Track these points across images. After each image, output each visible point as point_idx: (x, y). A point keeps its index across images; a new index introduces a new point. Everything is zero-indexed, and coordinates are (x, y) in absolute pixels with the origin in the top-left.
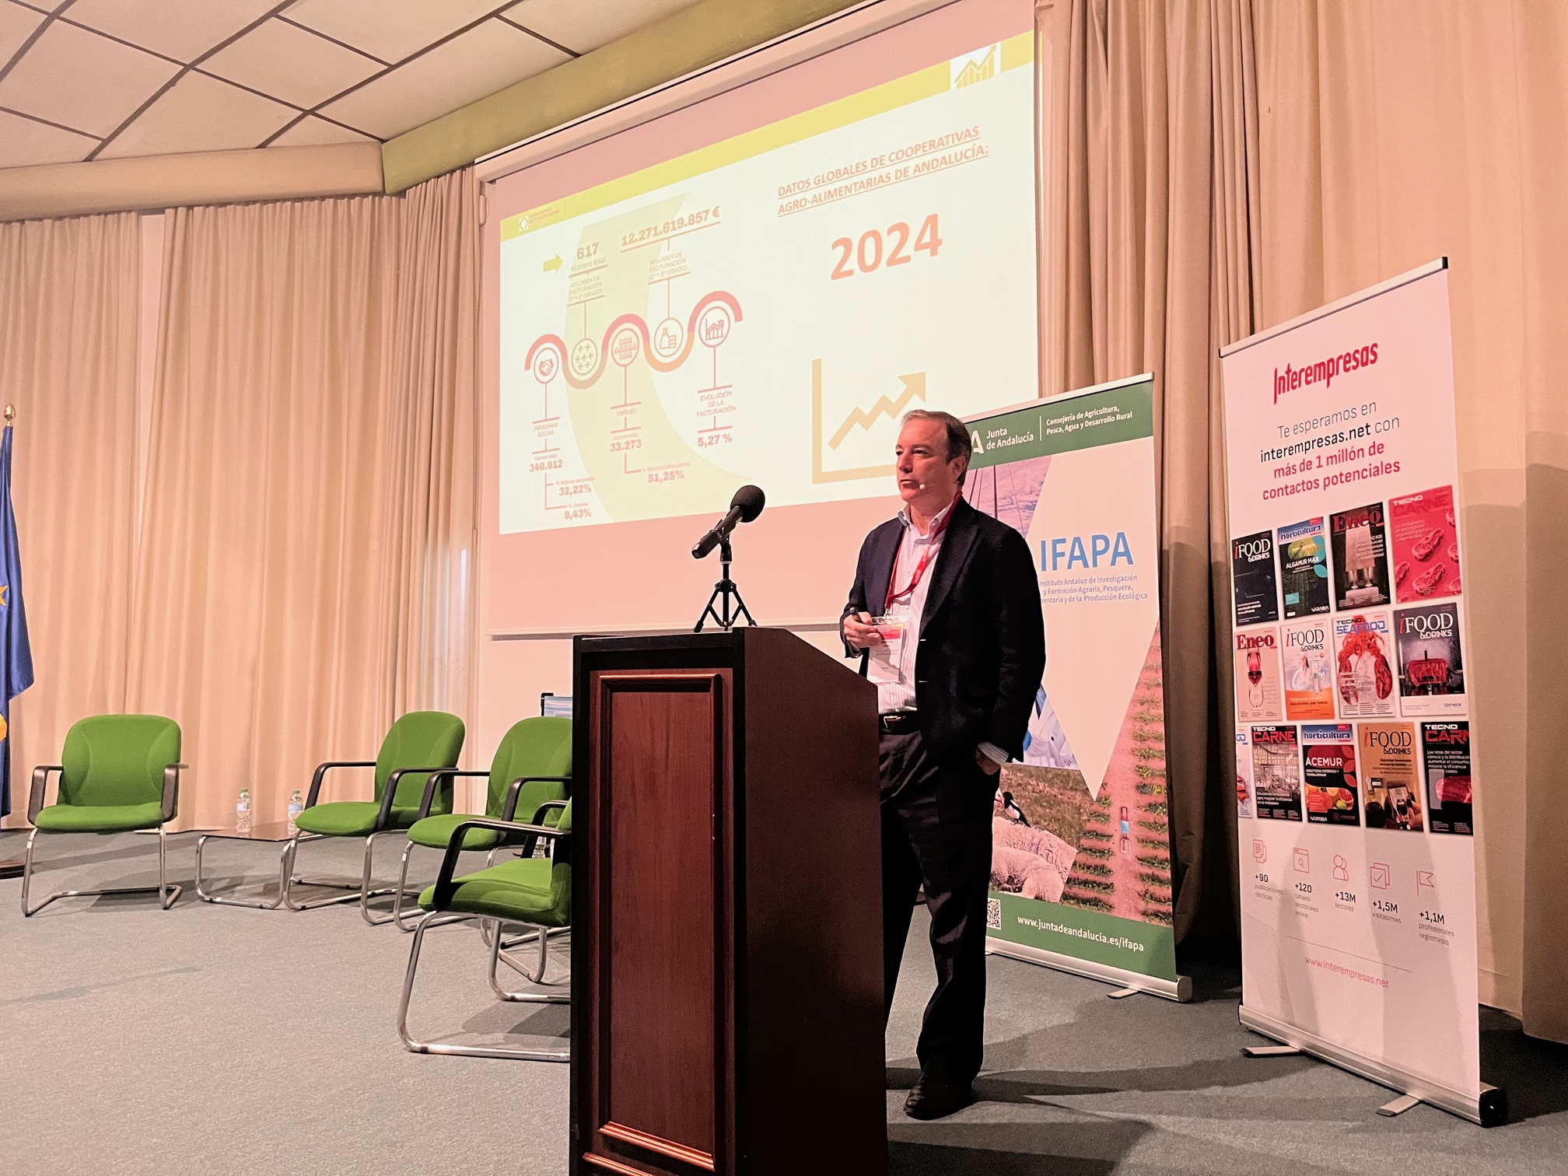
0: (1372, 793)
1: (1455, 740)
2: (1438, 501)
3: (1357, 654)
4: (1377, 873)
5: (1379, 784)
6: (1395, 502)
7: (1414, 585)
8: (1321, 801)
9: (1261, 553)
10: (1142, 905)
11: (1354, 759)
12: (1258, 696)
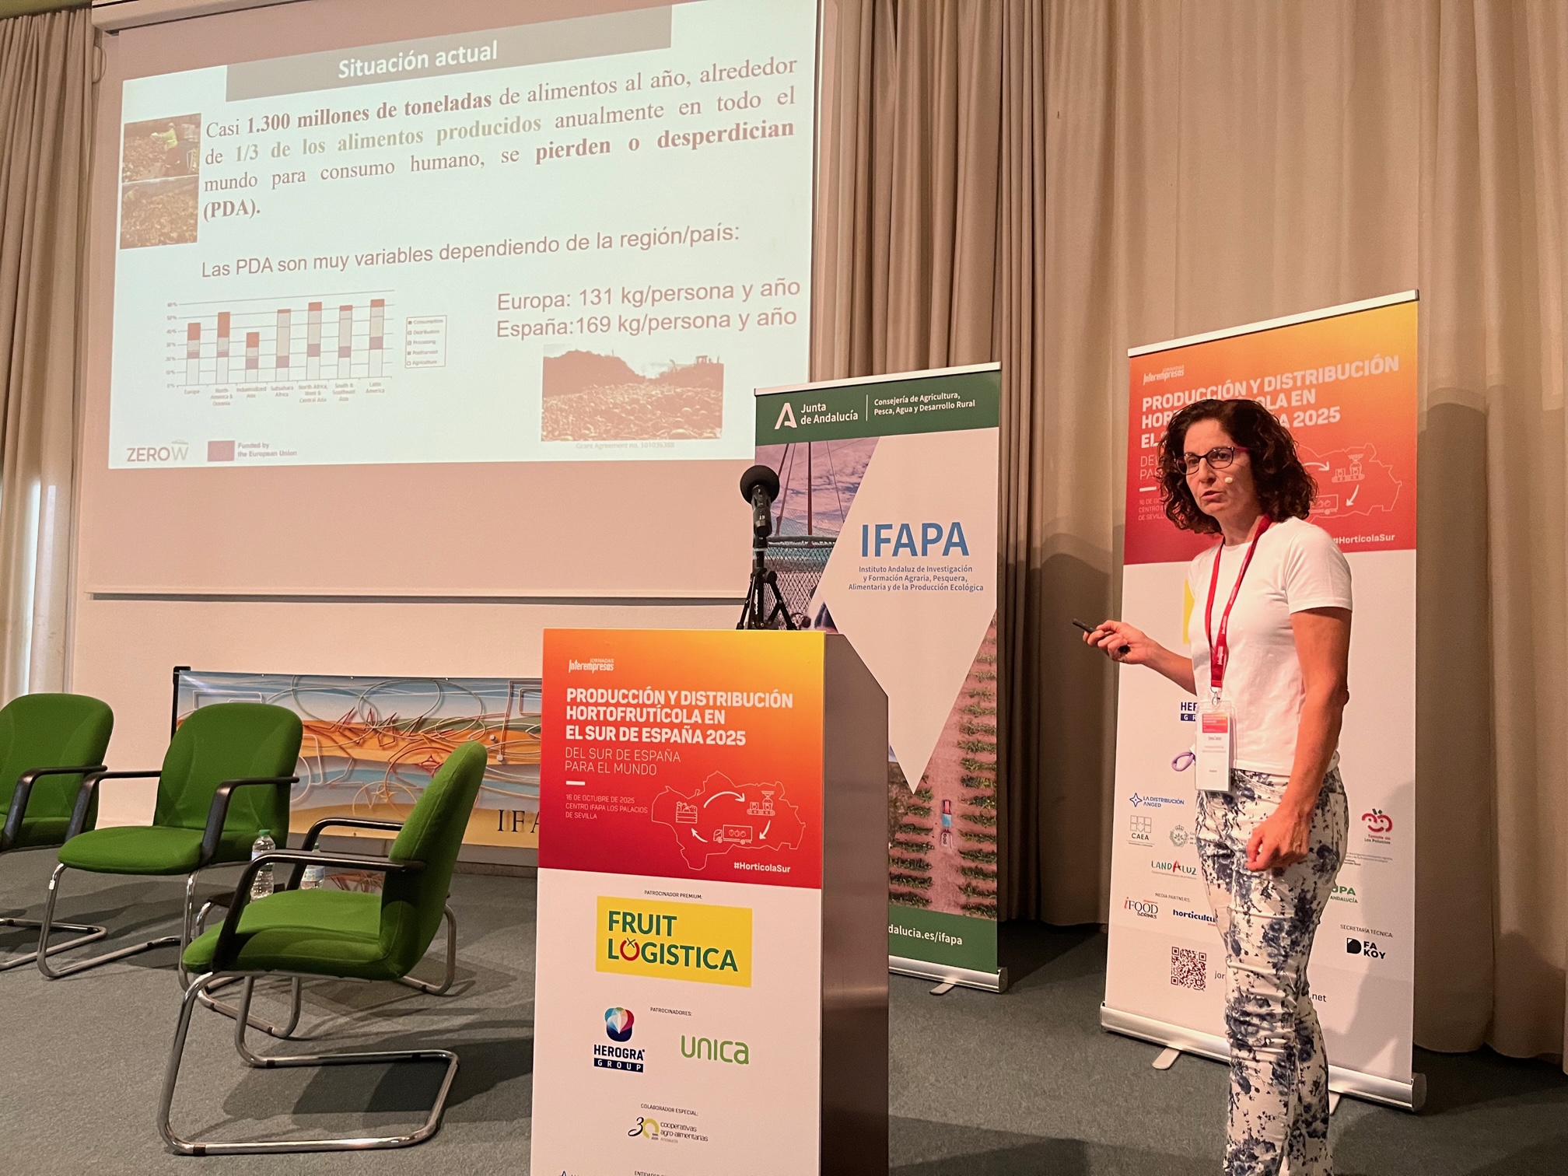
10: (963, 899)
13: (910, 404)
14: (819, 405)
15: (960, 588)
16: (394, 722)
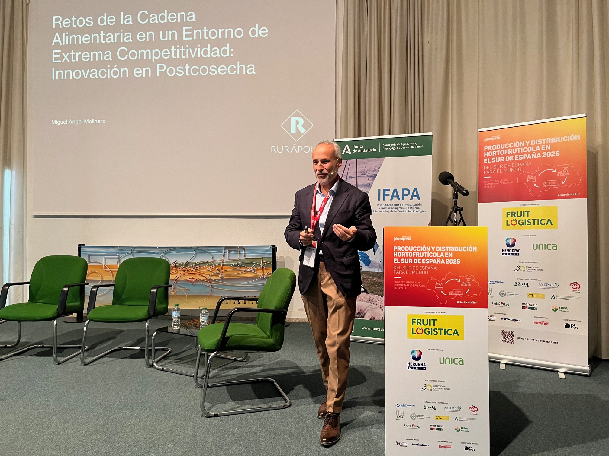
13: (397, 146)
14: (360, 146)
15: (417, 211)
16: (176, 264)
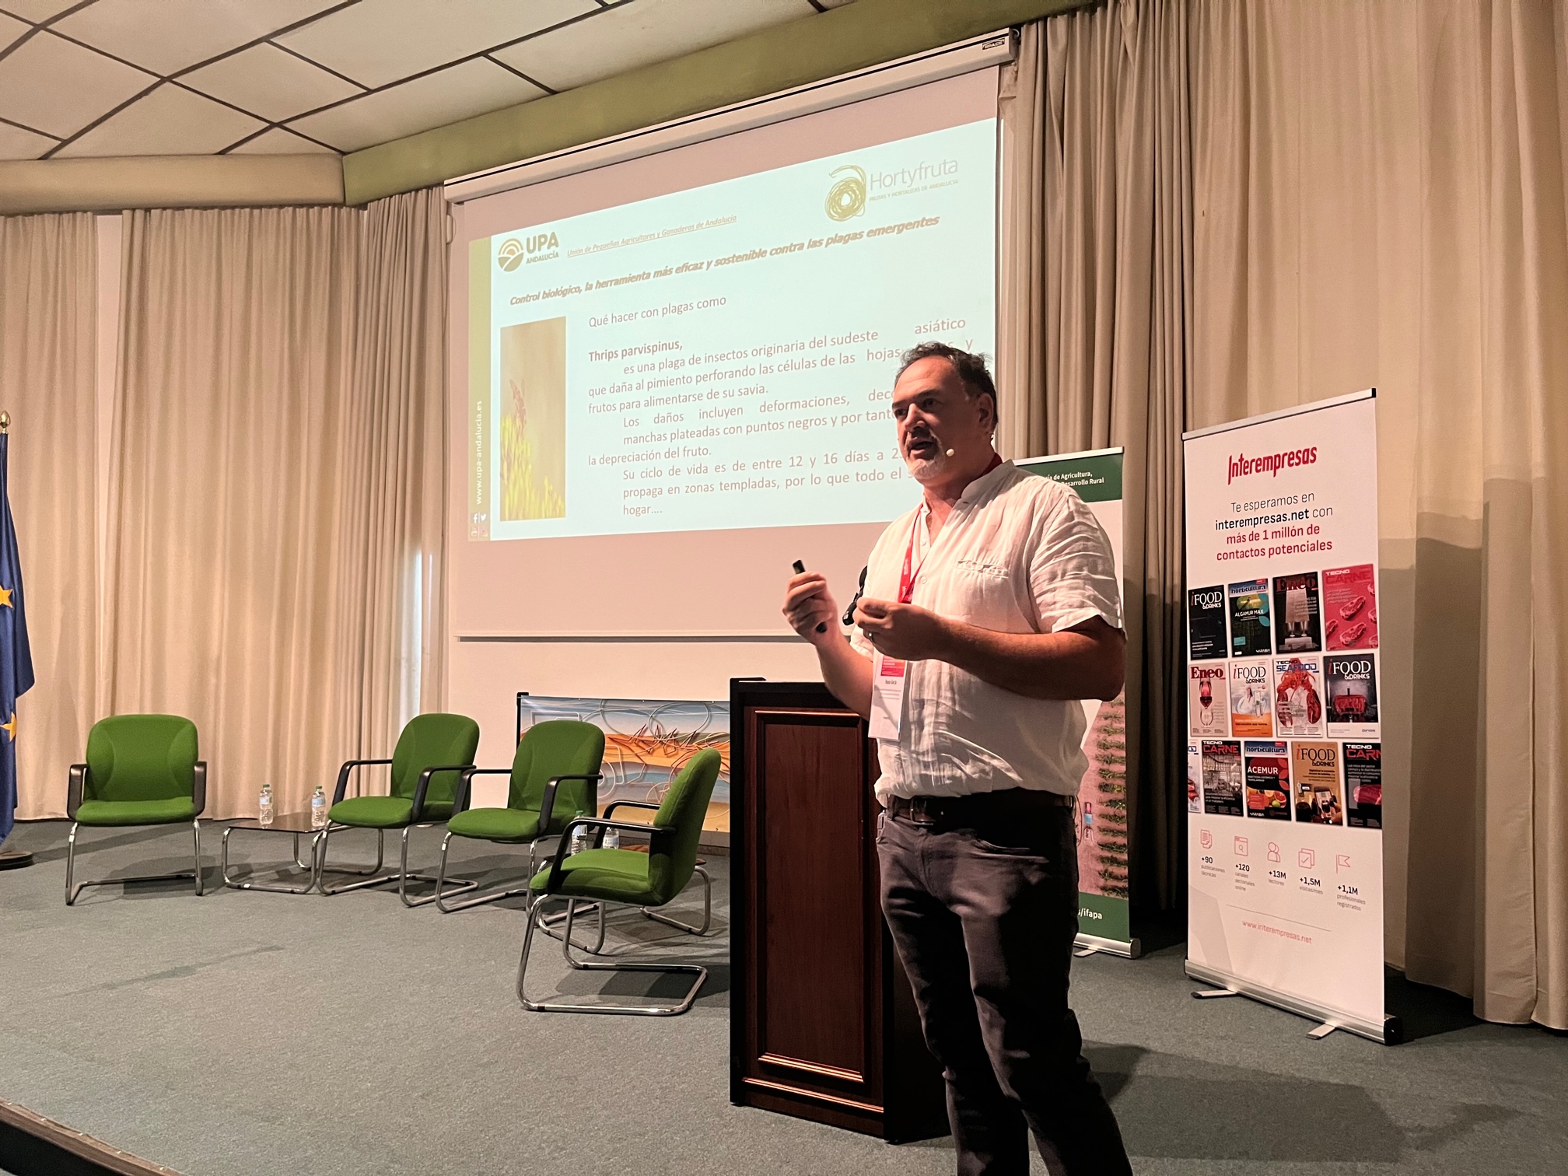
0: (1301, 795)
1: (1370, 757)
2: (1361, 574)
3: (1293, 688)
4: (1304, 857)
5: (1308, 788)
6: (1328, 573)
7: (1341, 638)
8: (1260, 801)
9: (1214, 603)
10: (1102, 882)
11: (1288, 769)
12: (1208, 716)
16: (675, 736)
